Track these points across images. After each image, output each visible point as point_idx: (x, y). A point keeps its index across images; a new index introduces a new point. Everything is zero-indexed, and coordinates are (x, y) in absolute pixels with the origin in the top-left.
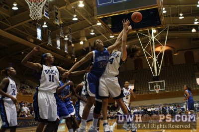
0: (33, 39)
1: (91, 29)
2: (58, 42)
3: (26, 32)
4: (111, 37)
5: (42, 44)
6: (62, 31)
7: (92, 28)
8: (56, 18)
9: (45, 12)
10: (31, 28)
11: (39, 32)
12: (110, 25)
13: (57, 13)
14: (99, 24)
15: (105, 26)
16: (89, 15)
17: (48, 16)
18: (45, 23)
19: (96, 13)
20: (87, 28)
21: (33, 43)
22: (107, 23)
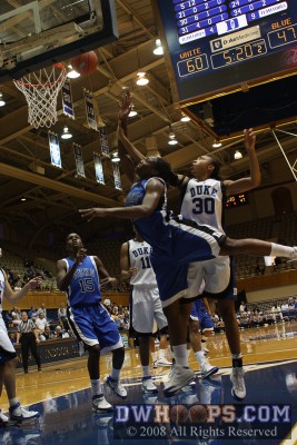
0: (42, 166)
1: (168, 133)
2: (99, 169)
3: (28, 154)
4: (215, 146)
5: (63, 175)
6: (104, 143)
7: (171, 131)
8: (90, 116)
9: (64, 106)
10: (37, 143)
11: (55, 150)
12: (210, 121)
13: (90, 105)
14: (186, 119)
15: (200, 124)
16: (162, 101)
17: (70, 112)
18: (66, 130)
19: (175, 96)
20: (159, 132)
21: (45, 175)
22: (202, 117)
